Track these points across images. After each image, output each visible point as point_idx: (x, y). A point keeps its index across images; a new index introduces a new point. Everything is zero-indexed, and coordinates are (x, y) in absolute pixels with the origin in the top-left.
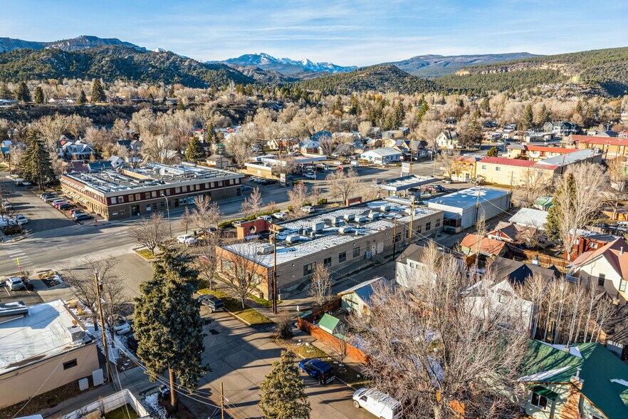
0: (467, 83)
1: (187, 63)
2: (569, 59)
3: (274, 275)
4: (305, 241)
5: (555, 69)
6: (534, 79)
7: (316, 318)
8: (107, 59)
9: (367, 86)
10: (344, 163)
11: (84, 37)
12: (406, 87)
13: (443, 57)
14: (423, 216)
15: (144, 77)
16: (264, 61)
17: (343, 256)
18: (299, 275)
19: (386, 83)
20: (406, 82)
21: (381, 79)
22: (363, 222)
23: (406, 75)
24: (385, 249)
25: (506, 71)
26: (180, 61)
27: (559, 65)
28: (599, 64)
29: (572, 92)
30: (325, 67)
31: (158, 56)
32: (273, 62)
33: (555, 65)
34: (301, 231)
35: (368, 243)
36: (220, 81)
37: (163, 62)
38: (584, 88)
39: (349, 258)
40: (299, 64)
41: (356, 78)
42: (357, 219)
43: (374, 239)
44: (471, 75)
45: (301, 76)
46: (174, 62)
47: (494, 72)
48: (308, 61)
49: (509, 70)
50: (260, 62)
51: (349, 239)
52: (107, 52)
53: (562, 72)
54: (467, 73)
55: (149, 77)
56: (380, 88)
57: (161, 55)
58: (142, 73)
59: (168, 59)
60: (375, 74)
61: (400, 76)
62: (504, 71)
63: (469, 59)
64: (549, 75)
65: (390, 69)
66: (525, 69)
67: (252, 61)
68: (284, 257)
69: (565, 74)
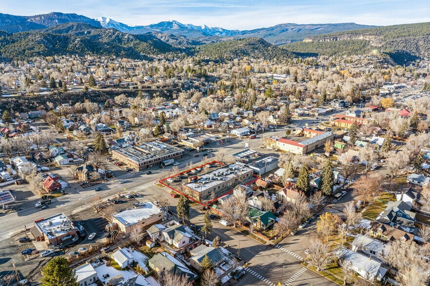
0: (310, 48)
1: (126, 37)
2: (378, 31)
3: (201, 194)
4: (208, 183)
5: (367, 39)
6: (353, 47)
7: (211, 205)
8: (78, 39)
9: (244, 53)
10: (224, 136)
11: (54, 13)
12: (269, 54)
13: (297, 25)
14: (246, 172)
15: (102, 52)
16: (175, 27)
17: (219, 187)
18: (207, 194)
19: (256, 51)
20: (269, 50)
21: (253, 48)
22: (227, 175)
23: (269, 45)
24: (232, 184)
25: (336, 40)
26: (122, 35)
27: (371, 37)
28: (394, 38)
29: (371, 62)
30: (217, 30)
31: (107, 32)
32: (182, 27)
33: (368, 37)
34: (207, 179)
35: (227, 183)
36: (149, 50)
37: (110, 36)
38: (379, 58)
39: (221, 188)
40: (199, 29)
41: (237, 47)
42: (224, 174)
43: (229, 181)
44: (313, 42)
45: (201, 40)
46: (118, 36)
47: (328, 40)
48: (205, 26)
49: (338, 40)
50: (172, 27)
51: (221, 182)
52: (73, 28)
53: (371, 42)
54: (310, 41)
55: (105, 51)
56: (252, 55)
57: (109, 31)
58: (101, 49)
59: (114, 34)
60: (250, 44)
61: (265, 46)
62: (335, 40)
63: (315, 27)
64: (363, 44)
65: (259, 41)
66: (348, 39)
67: (166, 27)
68: (204, 189)
69: (372, 44)
